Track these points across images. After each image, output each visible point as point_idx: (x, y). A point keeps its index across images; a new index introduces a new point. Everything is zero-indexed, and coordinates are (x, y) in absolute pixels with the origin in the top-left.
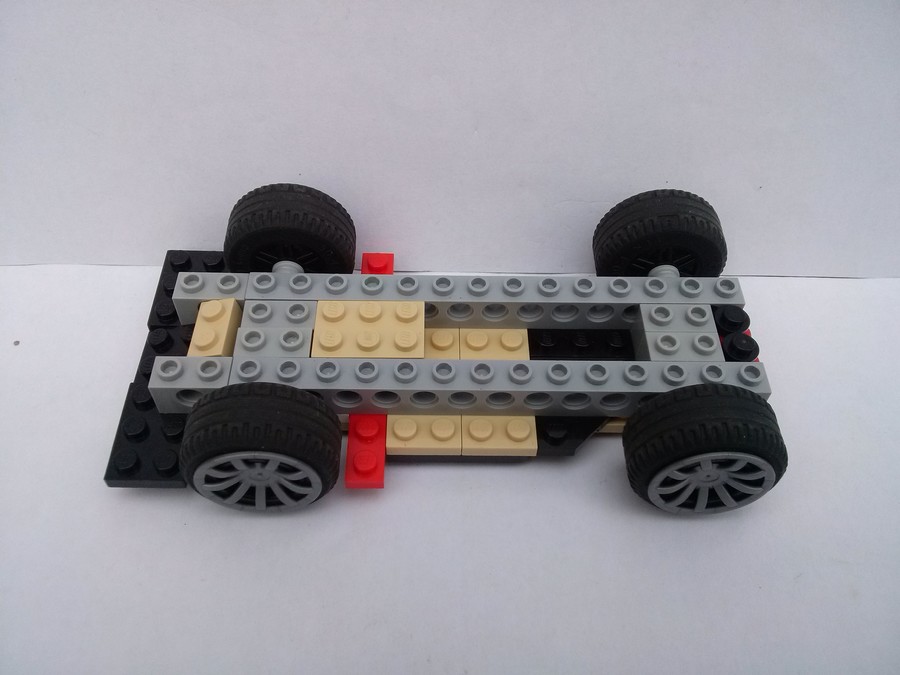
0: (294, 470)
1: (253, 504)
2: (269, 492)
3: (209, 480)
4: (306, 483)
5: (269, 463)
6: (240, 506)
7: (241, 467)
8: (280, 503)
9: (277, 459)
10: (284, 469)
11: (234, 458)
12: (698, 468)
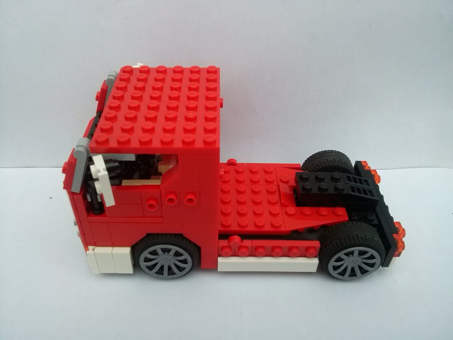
0: (181, 255)
1: (162, 274)
2: (170, 268)
3: (147, 260)
4: (185, 262)
5: (171, 251)
6: (156, 275)
7: (160, 252)
8: (174, 273)
9: (175, 249)
10: (177, 254)
11: (158, 248)
12: (351, 255)
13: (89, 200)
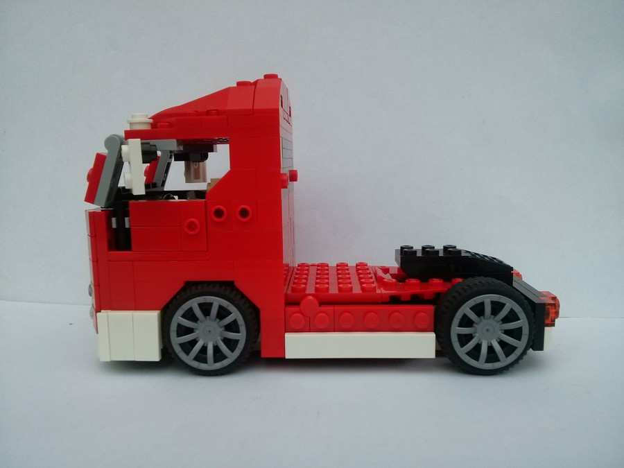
0: (228, 313)
2: (216, 349)
9: (218, 302)
13: (114, 226)
